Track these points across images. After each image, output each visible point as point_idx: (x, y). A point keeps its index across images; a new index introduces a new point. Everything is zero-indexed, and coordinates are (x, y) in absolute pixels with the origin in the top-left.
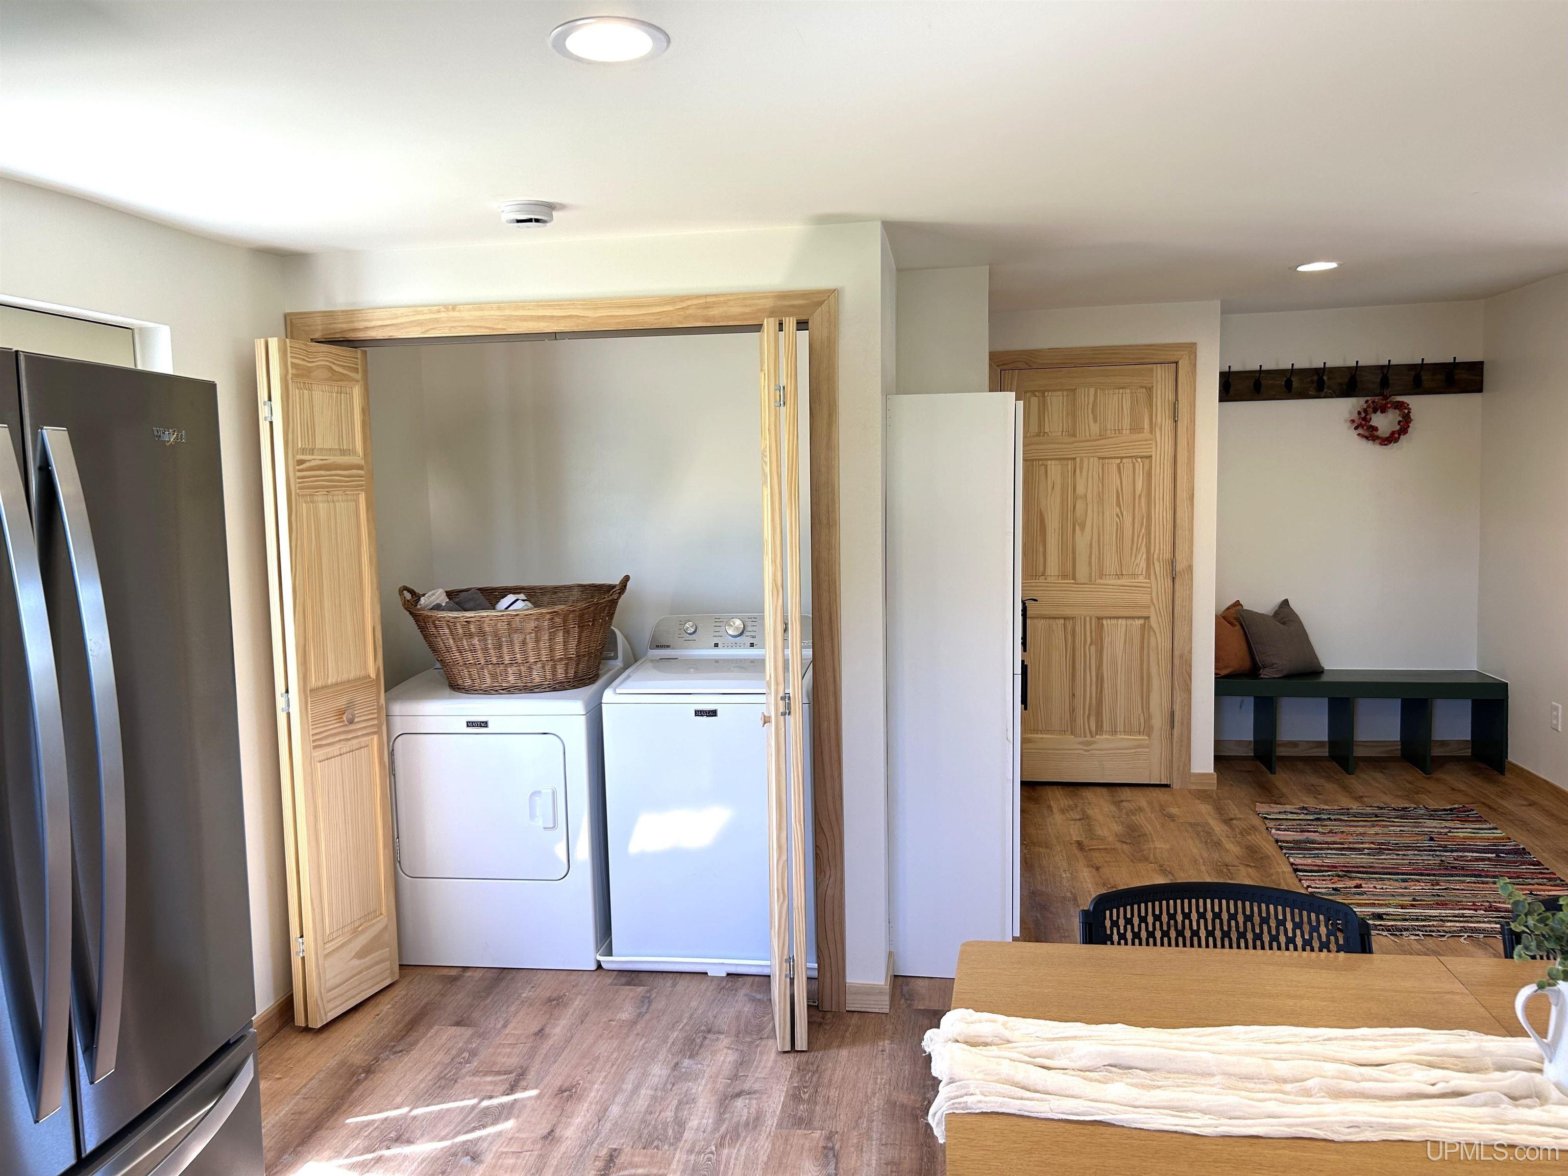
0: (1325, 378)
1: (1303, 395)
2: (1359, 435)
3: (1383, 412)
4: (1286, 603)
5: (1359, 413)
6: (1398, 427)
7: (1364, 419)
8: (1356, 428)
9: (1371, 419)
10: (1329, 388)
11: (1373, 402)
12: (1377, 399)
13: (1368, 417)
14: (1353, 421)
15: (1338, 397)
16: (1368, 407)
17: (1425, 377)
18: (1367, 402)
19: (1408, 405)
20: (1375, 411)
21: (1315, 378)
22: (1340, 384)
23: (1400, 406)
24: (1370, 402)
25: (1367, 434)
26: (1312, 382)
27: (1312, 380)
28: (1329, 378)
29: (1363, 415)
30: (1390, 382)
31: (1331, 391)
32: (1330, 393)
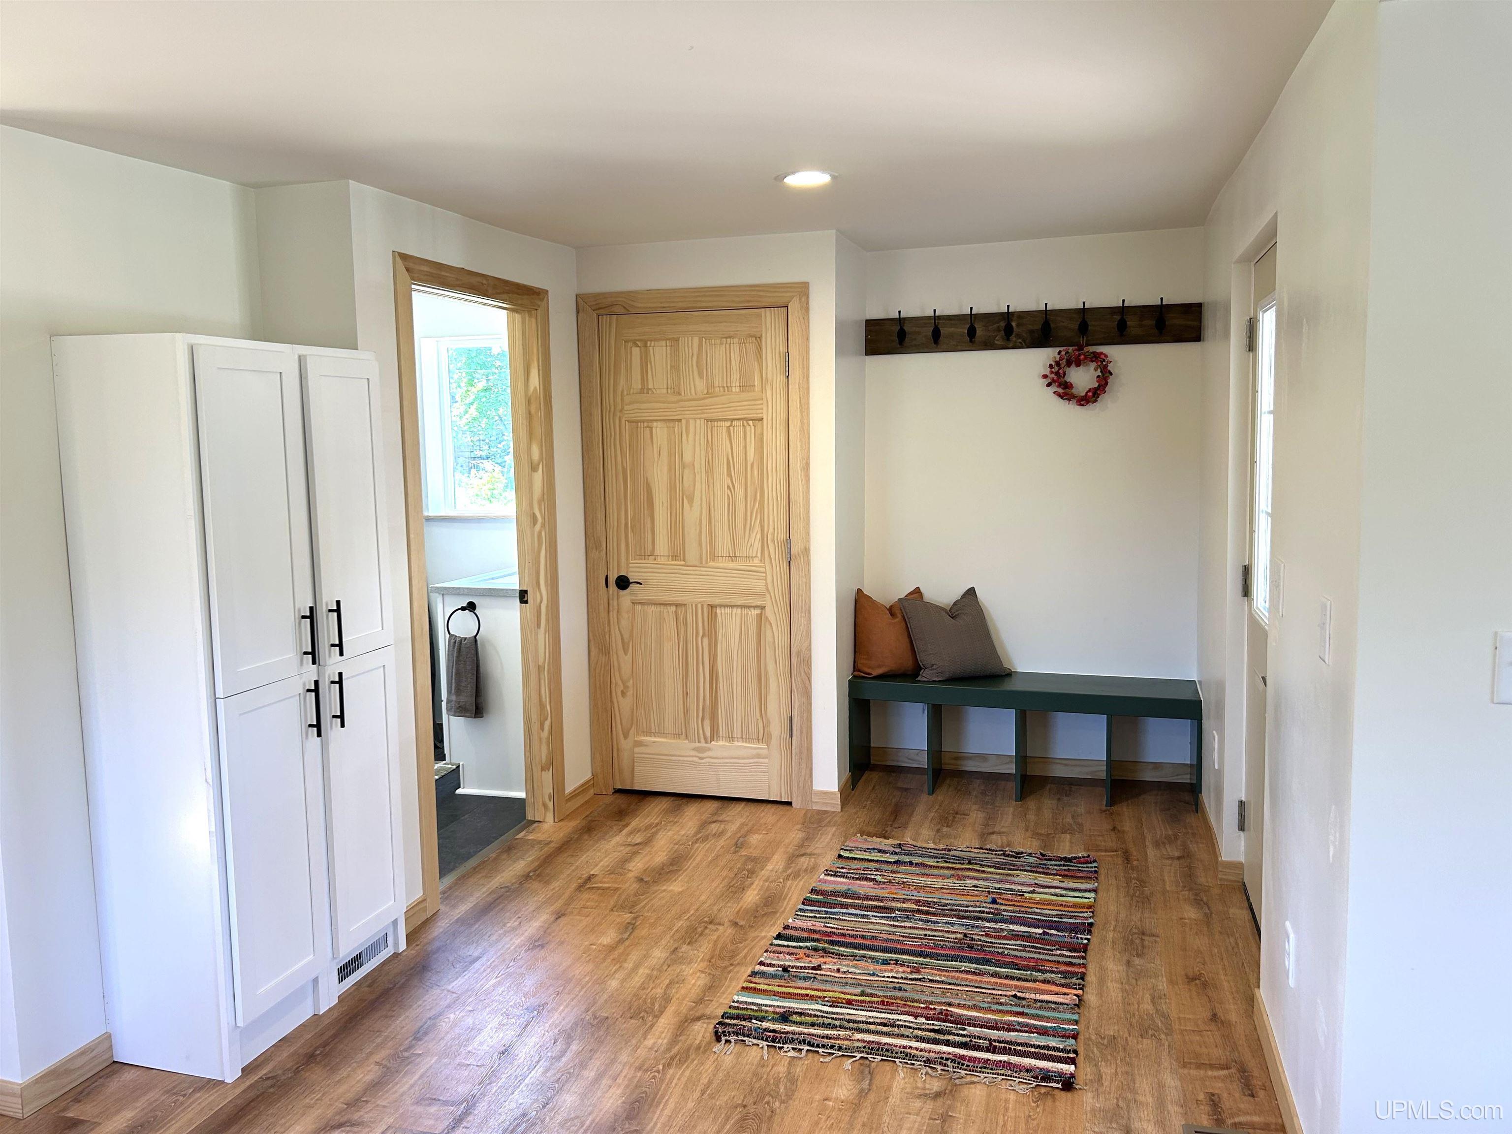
0: (1014, 324)
1: (988, 345)
2: (1054, 393)
3: (1078, 365)
4: (971, 592)
5: (1051, 366)
6: (1096, 385)
7: (1057, 373)
8: (1049, 385)
9: (1065, 374)
10: (1018, 336)
11: (1067, 353)
12: (1071, 349)
13: (1061, 371)
14: (1045, 376)
15: (1028, 347)
16: (1061, 359)
17: (1131, 322)
18: (1059, 353)
19: (1106, 356)
20: (1069, 364)
21: (1003, 324)
22: (1031, 332)
23: (1097, 357)
24: (1063, 353)
25: (1060, 390)
26: (999, 330)
27: (998, 327)
28: (1018, 325)
29: (1056, 369)
30: (1090, 328)
31: (1020, 340)
32: (1020, 343)
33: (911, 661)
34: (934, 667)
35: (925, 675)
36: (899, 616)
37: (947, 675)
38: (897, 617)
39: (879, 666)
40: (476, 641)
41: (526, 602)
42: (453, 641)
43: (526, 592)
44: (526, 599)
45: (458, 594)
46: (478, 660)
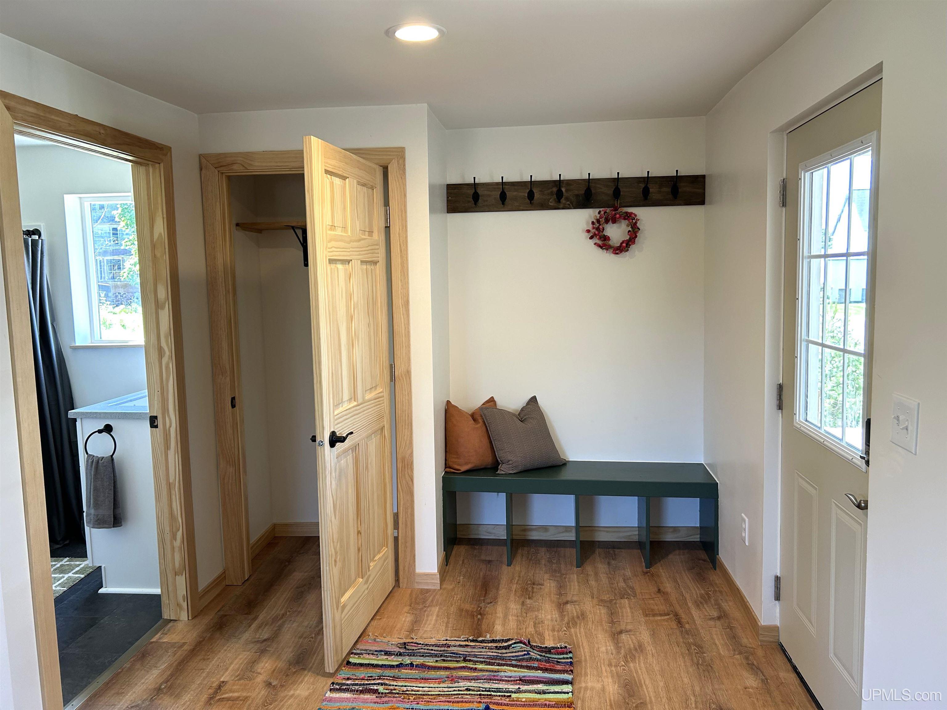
0: (563, 190)
1: (543, 206)
2: (595, 244)
3: (614, 222)
4: (534, 400)
5: (593, 223)
6: (628, 237)
7: (598, 229)
8: (591, 238)
9: (603, 229)
10: (567, 199)
11: (605, 212)
12: (608, 210)
13: (601, 227)
14: (588, 231)
15: (575, 208)
16: (601, 217)
17: (653, 189)
18: (599, 213)
19: (636, 216)
20: (607, 221)
21: (555, 189)
22: (577, 196)
23: (628, 216)
24: (602, 213)
25: (600, 242)
26: (552, 194)
27: (552, 192)
28: (567, 191)
29: (597, 225)
30: (621, 193)
31: (568, 203)
32: (568, 204)
33: (491, 458)
34: (510, 462)
35: (503, 469)
36: (480, 421)
37: (520, 468)
38: (479, 423)
39: (466, 463)
40: (113, 460)
41: (156, 427)
42: (90, 461)
43: (156, 417)
44: (156, 424)
45: (96, 418)
46: (114, 476)
